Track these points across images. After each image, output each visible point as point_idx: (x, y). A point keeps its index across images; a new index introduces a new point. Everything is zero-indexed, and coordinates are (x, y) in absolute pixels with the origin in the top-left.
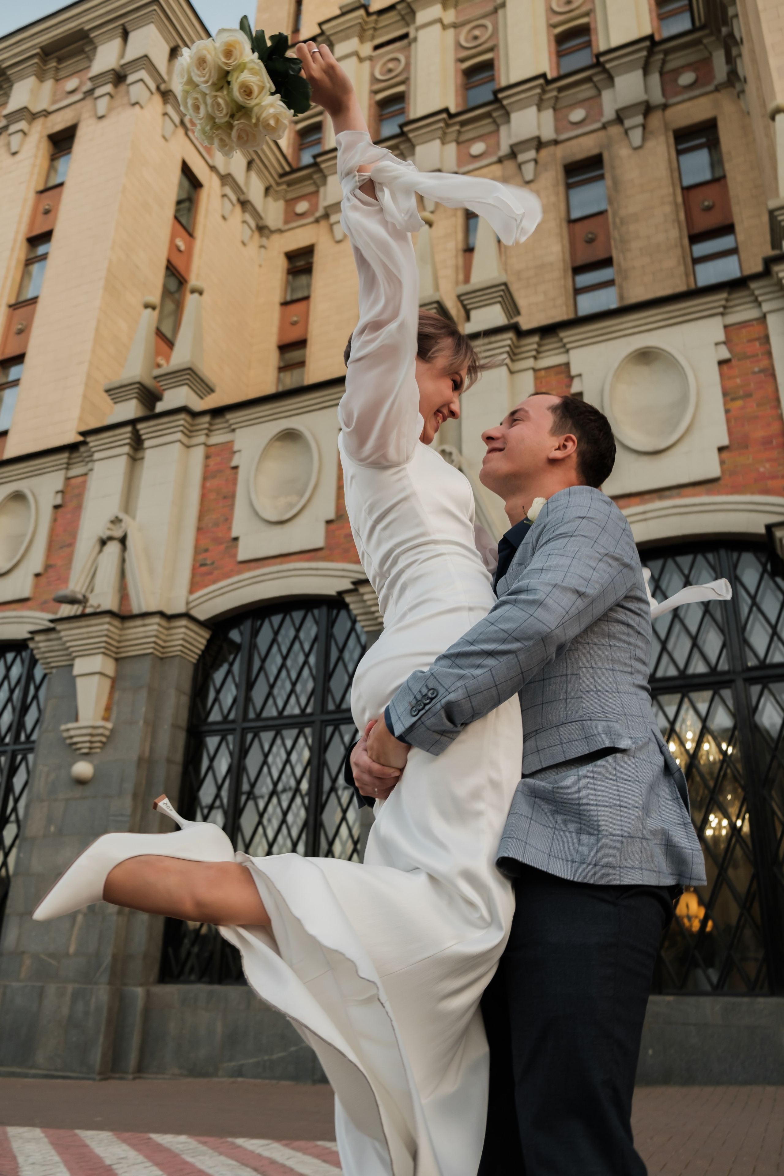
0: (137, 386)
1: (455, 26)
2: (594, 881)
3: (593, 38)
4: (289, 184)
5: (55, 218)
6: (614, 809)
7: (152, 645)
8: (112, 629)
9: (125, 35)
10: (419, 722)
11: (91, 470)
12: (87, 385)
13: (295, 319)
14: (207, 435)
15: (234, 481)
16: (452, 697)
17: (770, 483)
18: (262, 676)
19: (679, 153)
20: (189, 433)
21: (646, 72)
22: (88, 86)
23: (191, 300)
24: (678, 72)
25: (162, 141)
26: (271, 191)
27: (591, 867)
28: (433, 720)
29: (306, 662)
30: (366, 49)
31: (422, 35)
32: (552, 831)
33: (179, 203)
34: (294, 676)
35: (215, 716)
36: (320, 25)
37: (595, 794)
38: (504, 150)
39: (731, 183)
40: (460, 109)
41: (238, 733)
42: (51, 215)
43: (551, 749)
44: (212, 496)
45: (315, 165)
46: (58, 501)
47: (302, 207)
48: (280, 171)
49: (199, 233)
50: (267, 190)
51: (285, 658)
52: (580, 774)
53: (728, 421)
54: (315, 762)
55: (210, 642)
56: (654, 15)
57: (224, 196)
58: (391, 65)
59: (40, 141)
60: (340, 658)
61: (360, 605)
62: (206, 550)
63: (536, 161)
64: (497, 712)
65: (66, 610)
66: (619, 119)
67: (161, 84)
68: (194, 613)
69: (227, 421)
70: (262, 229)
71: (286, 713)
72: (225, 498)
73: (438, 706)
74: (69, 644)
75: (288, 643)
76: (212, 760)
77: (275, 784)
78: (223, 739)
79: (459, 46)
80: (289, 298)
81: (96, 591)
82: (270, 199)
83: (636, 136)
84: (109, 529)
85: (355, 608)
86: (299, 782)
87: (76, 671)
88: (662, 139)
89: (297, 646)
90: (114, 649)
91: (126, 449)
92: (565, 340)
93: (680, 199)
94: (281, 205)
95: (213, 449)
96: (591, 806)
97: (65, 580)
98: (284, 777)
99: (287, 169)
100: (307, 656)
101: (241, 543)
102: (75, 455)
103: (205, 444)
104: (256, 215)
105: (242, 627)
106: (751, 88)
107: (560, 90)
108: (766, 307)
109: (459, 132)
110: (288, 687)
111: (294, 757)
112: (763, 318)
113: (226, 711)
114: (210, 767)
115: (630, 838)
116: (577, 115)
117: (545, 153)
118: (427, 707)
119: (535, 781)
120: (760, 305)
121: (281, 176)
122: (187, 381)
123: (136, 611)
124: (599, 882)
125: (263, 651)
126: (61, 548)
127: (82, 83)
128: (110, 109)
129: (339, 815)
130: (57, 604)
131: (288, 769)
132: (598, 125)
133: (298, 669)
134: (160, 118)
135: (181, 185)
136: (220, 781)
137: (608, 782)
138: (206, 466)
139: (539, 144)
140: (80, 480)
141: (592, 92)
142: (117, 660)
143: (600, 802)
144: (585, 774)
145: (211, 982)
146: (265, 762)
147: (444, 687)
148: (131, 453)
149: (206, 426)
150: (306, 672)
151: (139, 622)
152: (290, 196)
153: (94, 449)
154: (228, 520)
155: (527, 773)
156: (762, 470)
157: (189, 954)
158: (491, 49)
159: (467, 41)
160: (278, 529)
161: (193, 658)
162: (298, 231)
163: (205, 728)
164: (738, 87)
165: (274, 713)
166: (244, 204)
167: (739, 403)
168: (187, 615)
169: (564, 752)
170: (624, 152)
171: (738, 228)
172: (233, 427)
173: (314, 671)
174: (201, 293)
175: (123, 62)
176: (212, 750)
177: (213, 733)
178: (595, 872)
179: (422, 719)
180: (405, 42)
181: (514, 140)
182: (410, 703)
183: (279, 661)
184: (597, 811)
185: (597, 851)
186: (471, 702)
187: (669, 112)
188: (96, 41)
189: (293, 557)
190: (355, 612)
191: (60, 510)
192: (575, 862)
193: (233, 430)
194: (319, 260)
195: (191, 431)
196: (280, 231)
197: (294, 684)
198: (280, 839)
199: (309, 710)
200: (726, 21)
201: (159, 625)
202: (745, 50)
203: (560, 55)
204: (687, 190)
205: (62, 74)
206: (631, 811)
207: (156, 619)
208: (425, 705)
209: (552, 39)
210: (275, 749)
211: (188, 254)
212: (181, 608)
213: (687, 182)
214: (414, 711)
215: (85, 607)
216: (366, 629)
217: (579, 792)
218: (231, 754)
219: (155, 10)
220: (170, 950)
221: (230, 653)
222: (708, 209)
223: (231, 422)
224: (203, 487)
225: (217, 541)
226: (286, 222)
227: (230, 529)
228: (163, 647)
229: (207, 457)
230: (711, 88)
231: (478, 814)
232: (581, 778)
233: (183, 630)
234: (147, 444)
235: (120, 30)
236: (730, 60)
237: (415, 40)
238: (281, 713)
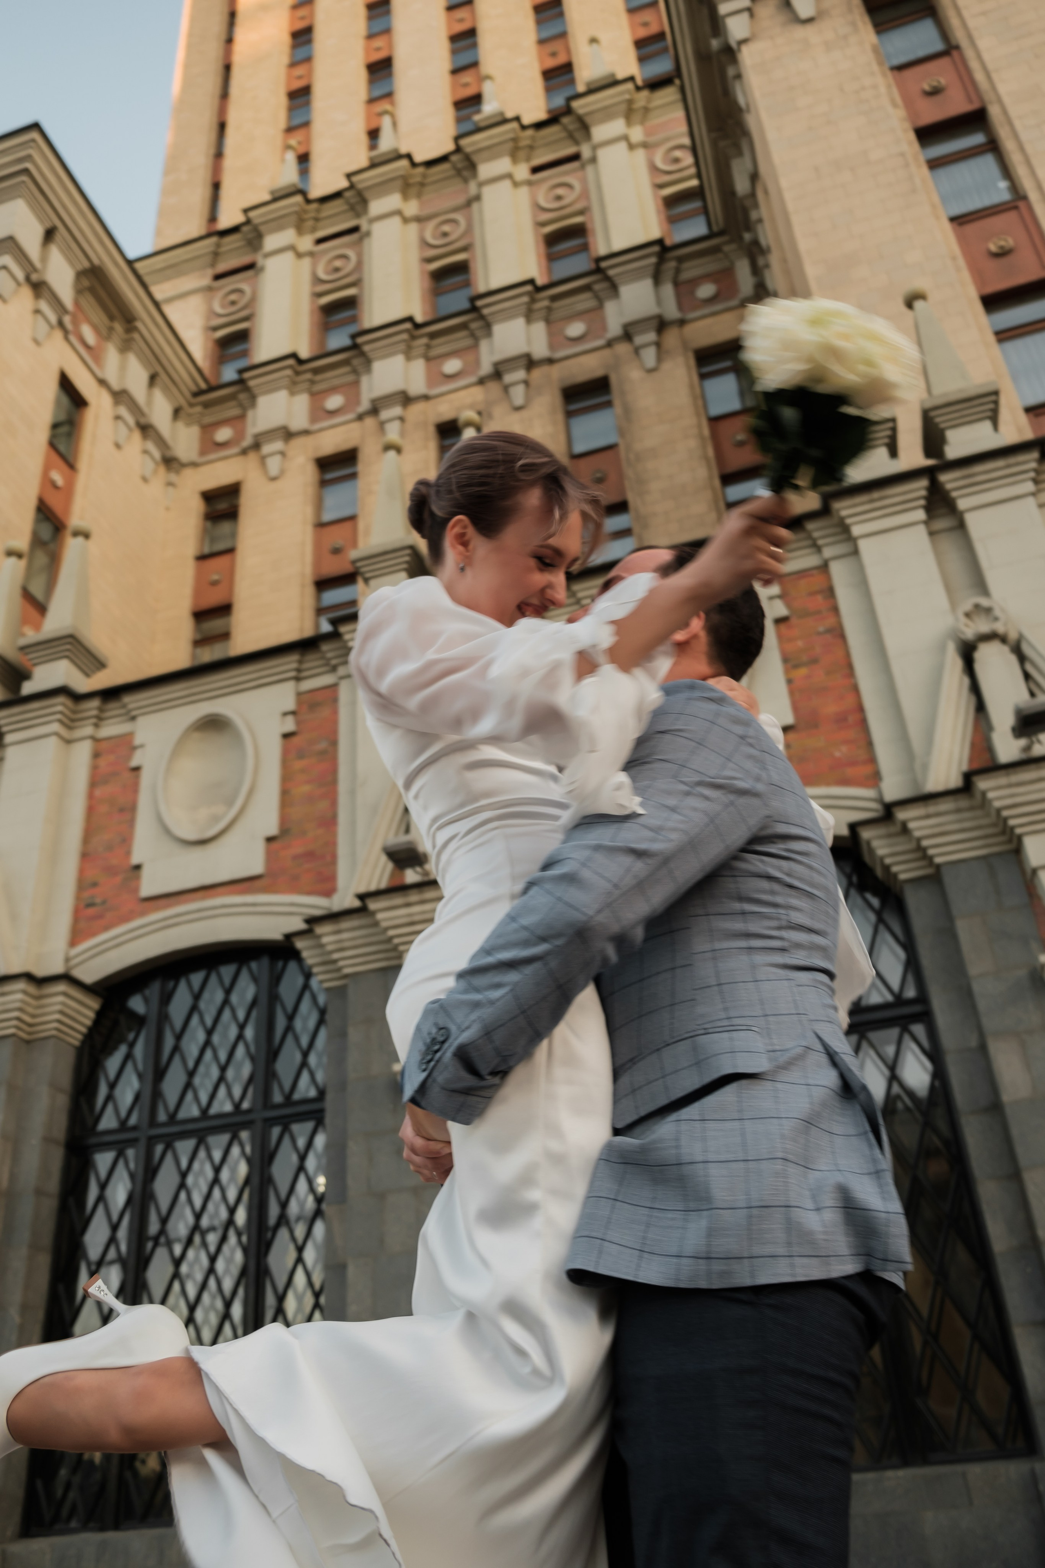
1: (419, 219)
2: (709, 1284)
3: (591, 240)
4: (206, 405)
6: (735, 1165)
7: (15, 1023)
10: (431, 1079)
13: (215, 577)
14: (96, 726)
15: (135, 788)
16: (465, 1037)
17: (850, 772)
18: (177, 1060)
19: (703, 377)
20: (70, 723)
21: (657, 279)
23: (72, 546)
24: (695, 282)
25: (31, 345)
26: (182, 414)
27: (702, 1262)
29: (240, 1037)
30: (306, 243)
31: (378, 229)
32: (647, 1212)
33: (55, 426)
34: (223, 1056)
35: (108, 1122)
36: (246, 211)
37: (704, 1147)
38: (486, 368)
40: (428, 318)
41: (143, 1143)
43: (650, 1086)
44: (103, 809)
45: (241, 382)
47: (224, 434)
48: (194, 388)
49: (83, 464)
50: (177, 413)
51: (210, 1032)
53: (792, 693)
54: (256, 1180)
55: (99, 1014)
56: (664, 216)
57: (118, 418)
58: (338, 263)
60: (289, 1028)
61: (317, 951)
62: (95, 885)
63: (526, 383)
66: (627, 335)
67: (31, 273)
68: (78, 973)
69: (124, 706)
70: (169, 462)
71: (213, 1111)
72: (122, 810)
73: (449, 1054)
75: (214, 1011)
76: (103, 1186)
77: (198, 1216)
78: (121, 1154)
79: (424, 243)
80: (207, 550)
82: (180, 425)
83: (649, 356)
85: (309, 956)
86: (232, 1211)
88: (680, 360)
89: (227, 1014)
92: (580, 595)
93: (706, 432)
94: (194, 432)
95: (104, 745)
98: (210, 1207)
99: (203, 386)
100: (242, 1027)
101: (145, 873)
103: (92, 738)
104: (161, 442)
105: (147, 992)
107: (554, 298)
108: (828, 552)
109: (428, 347)
110: (215, 1072)
111: (225, 1175)
112: (824, 567)
113: (123, 1113)
114: (101, 1198)
116: (576, 329)
117: (537, 374)
118: (437, 1057)
120: (818, 549)
121: (196, 394)
122: (67, 653)
124: (717, 1284)
125: (178, 1023)
129: (292, 1255)
131: (217, 1193)
132: (600, 342)
133: (229, 1047)
134: (29, 317)
135: (58, 402)
136: (115, 1217)
138: (94, 768)
139: (530, 363)
141: (592, 303)
144: (688, 1117)
145: (102, 1529)
146: (182, 1185)
147: (455, 1023)
149: (95, 712)
150: (240, 1051)
152: (208, 420)
154: (126, 841)
156: (837, 754)
157: (68, 1486)
158: (465, 249)
159: (434, 237)
160: (198, 852)
161: (76, 1039)
162: (219, 465)
163: (93, 1140)
165: (195, 1112)
166: (146, 429)
167: (803, 671)
168: (66, 977)
169: (666, 1088)
170: (635, 374)
172: (134, 713)
173: (253, 1049)
174: (87, 535)
176: (103, 1171)
177: (104, 1146)
178: (710, 1270)
179: (433, 1075)
180: (354, 237)
181: (498, 357)
182: (420, 1052)
183: (201, 1036)
185: (709, 1236)
187: (688, 329)
190: (310, 961)
192: (680, 1256)
193: (133, 718)
194: (247, 503)
195: (73, 720)
196: (194, 465)
197: (223, 1069)
198: (206, 1298)
199: (245, 1105)
200: (749, 226)
201: (25, 992)
202: (774, 259)
203: (551, 258)
204: (714, 421)
207: (21, 985)
208: (435, 1053)
209: (541, 240)
210: (196, 1166)
211: (68, 491)
212: (58, 968)
213: (715, 411)
214: (423, 1063)
216: (327, 985)
217: (679, 1147)
218: (132, 1176)
219: (23, 182)
220: (39, 1484)
221: (130, 1030)
222: (743, 445)
223: (131, 706)
224: (91, 796)
225: (111, 871)
226: (203, 452)
227: (128, 853)
228: (30, 1025)
229: (96, 755)
230: (735, 302)
231: (531, 1209)
232: (683, 1123)
233: (61, 998)
234: (9, 739)
236: (757, 271)
237: (368, 234)
238: (204, 1112)
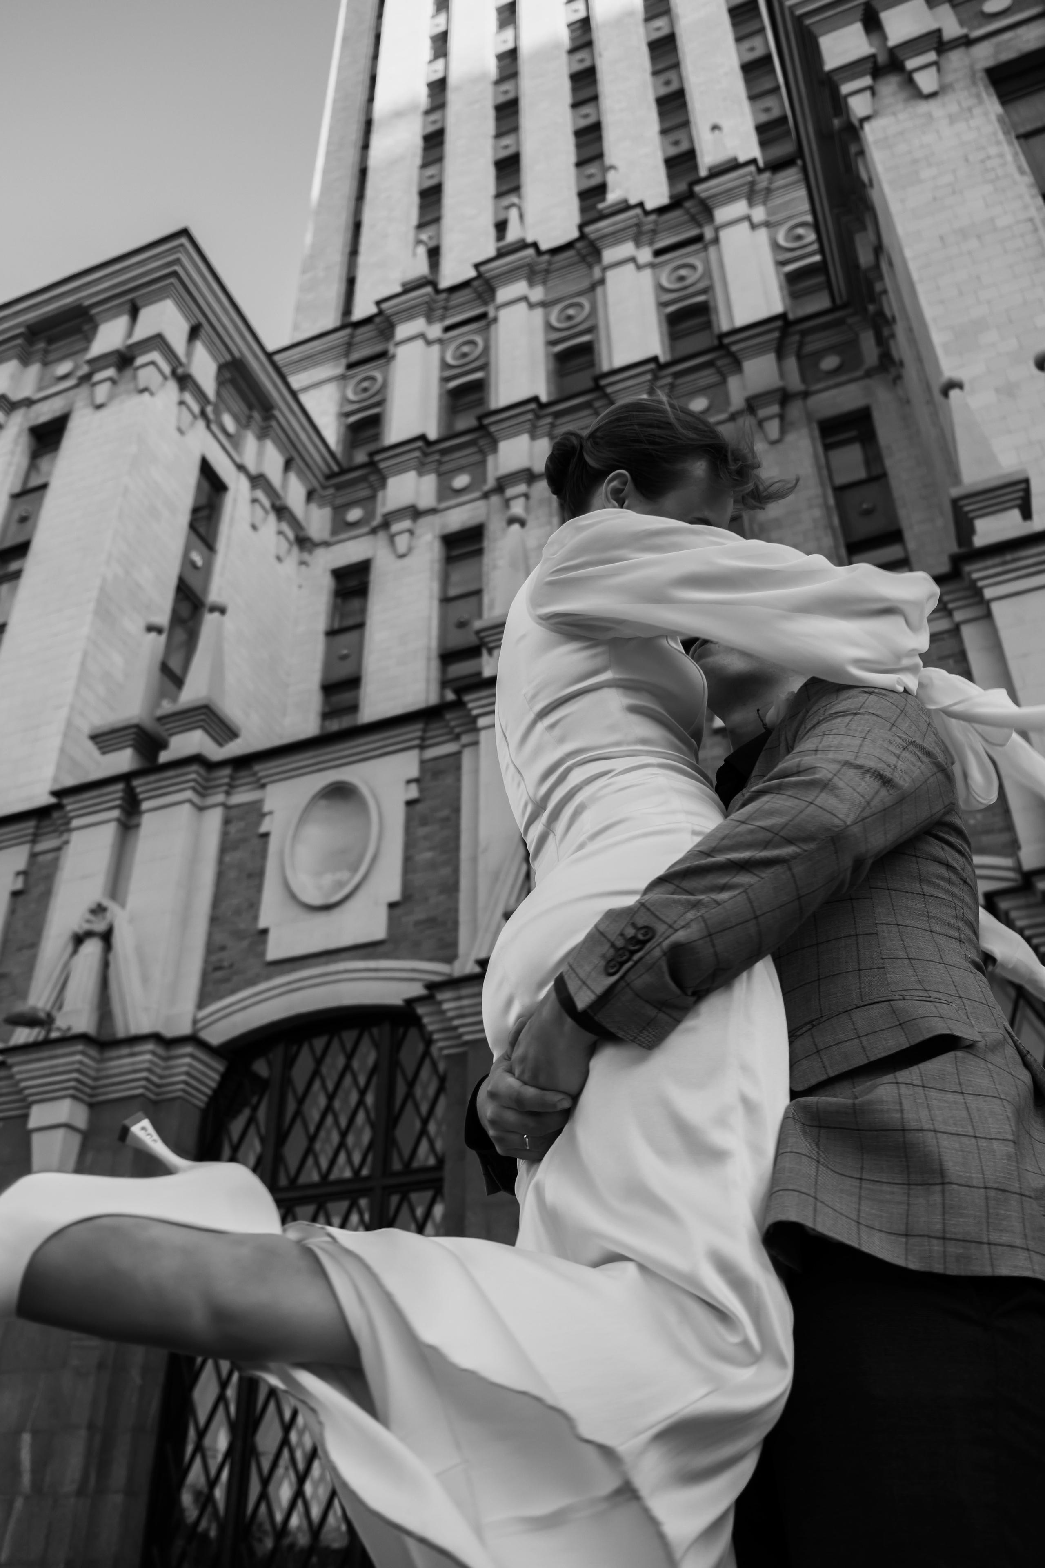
0: (134, 730)
1: (544, 304)
2: (945, 1268)
3: (714, 318)
4: (339, 487)
5: (34, 527)
6: (965, 1140)
7: (143, 1083)
8: (87, 1060)
9: (134, 313)
10: (622, 984)
11: (67, 842)
12: (66, 735)
13: (345, 652)
14: (228, 793)
15: (263, 854)
16: (681, 936)
17: (986, 840)
18: (298, 1124)
19: (827, 447)
20: (203, 791)
21: (780, 355)
22: (85, 369)
23: (209, 622)
24: (820, 354)
25: (176, 434)
26: (316, 496)
27: (935, 1241)
28: (647, 978)
29: (361, 1102)
30: (436, 331)
31: (504, 315)
32: (856, 1183)
33: (196, 510)
34: (343, 1122)
36: (378, 303)
37: (930, 1115)
39: (894, 483)
40: (553, 398)
42: (29, 524)
43: (840, 1046)
44: (232, 874)
45: (371, 464)
46: (19, 885)
47: (354, 514)
48: (326, 471)
49: (222, 545)
50: (310, 496)
51: (331, 1098)
52: (900, 1080)
55: (225, 1077)
56: (786, 292)
57: (255, 501)
58: (466, 349)
59: (19, 435)
60: (409, 1095)
61: (437, 1018)
62: (223, 948)
64: (749, 978)
65: (22, 1035)
66: (751, 408)
67: (177, 367)
68: (204, 1035)
69: (255, 775)
70: (303, 542)
71: (333, 1176)
72: (250, 876)
73: (657, 952)
74: (23, 1084)
75: (335, 1076)
79: (549, 327)
80: (336, 626)
81: (67, 1007)
82: (313, 507)
83: (773, 428)
84: (88, 921)
85: (430, 1023)
87: (32, 1123)
88: (805, 431)
89: (348, 1080)
90: (87, 1090)
91: (116, 813)
93: (831, 501)
94: (326, 513)
95: (234, 812)
96: (925, 1133)
97: (23, 994)
99: (335, 468)
100: (362, 1093)
101: (272, 937)
102: (46, 822)
103: (224, 805)
104: (295, 523)
105: (271, 1056)
106: (910, 372)
107: (677, 375)
108: (958, 616)
109: (553, 426)
110: (335, 1138)
112: (956, 631)
115: (1000, 1192)
116: (699, 403)
118: (636, 957)
119: (818, 1098)
121: (328, 477)
122: (201, 723)
123: (121, 1033)
124: (953, 1270)
125: (300, 1087)
126: (20, 949)
127: (76, 367)
128: (111, 397)
130: (9, 1027)
132: (725, 415)
133: (349, 1112)
134: (174, 408)
135: (199, 487)
137: (949, 1096)
138: (225, 834)
140: (50, 856)
141: (715, 379)
142: (91, 1106)
143: (941, 1127)
144: (908, 1081)
147: (664, 922)
148: (123, 818)
149: (226, 780)
150: (361, 1117)
151: (125, 1051)
152: (339, 501)
153: (72, 814)
154: (253, 906)
155: (800, 1088)
158: (589, 331)
159: (559, 320)
160: (322, 918)
161: (201, 1101)
162: (350, 544)
164: (893, 372)
165: (315, 1177)
166: (281, 511)
168: (193, 1039)
169: (864, 1048)
170: (760, 447)
171: (908, 535)
172: (263, 781)
173: (373, 1115)
174: (223, 611)
175: (131, 341)
178: (944, 1252)
179: (627, 978)
180: (482, 323)
182: (603, 956)
183: (322, 1101)
184: (938, 1142)
185: (944, 1214)
186: (713, 946)
187: (812, 401)
188: (97, 318)
189: (344, 955)
190: (430, 1028)
191: (21, 899)
192: (907, 1235)
193: (263, 786)
194: (376, 579)
195: (205, 788)
196: (326, 544)
197: (344, 1135)
199: (365, 1172)
200: (873, 298)
201: (153, 1053)
202: (900, 329)
203: (674, 337)
204: (839, 490)
205: (52, 357)
206: (996, 1145)
207: (150, 1046)
208: (633, 953)
209: (663, 319)
211: (207, 571)
212: (185, 1029)
213: (840, 480)
214: (612, 967)
215: (49, 1031)
216: (446, 1052)
217: (902, 1111)
219: (172, 284)
221: (253, 1093)
222: (868, 512)
223: (261, 774)
224: (220, 862)
225: (238, 935)
226: (335, 531)
227: (256, 918)
228: (158, 1086)
229: (227, 822)
230: (859, 373)
232: (903, 1087)
233: (187, 1060)
234: (145, 805)
235: (127, 307)
236: (883, 342)
237: (495, 320)
238: (325, 1177)
